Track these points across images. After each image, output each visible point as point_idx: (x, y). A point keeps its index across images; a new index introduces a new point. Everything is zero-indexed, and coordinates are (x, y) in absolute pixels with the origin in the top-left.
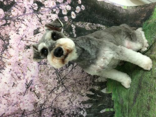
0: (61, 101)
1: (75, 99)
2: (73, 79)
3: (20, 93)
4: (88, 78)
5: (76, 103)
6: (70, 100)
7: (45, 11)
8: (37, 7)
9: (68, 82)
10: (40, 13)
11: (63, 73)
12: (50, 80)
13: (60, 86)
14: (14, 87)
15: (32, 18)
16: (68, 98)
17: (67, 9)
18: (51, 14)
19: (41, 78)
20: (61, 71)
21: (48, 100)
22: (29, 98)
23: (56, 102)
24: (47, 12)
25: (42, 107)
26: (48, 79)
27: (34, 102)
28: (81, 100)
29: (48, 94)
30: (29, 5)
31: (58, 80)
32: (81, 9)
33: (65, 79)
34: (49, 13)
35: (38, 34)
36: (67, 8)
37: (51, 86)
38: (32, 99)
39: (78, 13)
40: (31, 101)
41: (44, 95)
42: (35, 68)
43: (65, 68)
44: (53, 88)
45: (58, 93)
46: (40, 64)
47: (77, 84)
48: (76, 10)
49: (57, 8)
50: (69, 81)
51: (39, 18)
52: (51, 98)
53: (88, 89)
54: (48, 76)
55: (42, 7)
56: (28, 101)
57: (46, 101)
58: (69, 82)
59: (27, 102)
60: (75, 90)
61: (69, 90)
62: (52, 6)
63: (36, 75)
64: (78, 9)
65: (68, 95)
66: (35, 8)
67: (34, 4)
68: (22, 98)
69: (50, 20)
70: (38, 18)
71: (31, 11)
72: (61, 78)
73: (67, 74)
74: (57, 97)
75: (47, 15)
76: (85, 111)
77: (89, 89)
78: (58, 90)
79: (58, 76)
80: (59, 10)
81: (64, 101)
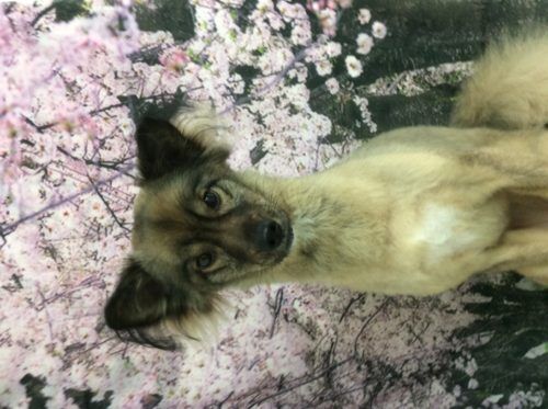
0: (382, 336)
1: (426, 325)
3: (260, 331)
5: (435, 338)
6: (411, 331)
7: (268, 86)
8: (242, 84)
10: (254, 99)
14: (240, 319)
15: (235, 119)
16: (402, 324)
17: (331, 55)
18: (285, 89)
21: (340, 339)
22: (288, 341)
23: (366, 342)
24: (273, 88)
25: (328, 362)
27: (303, 351)
29: (336, 323)
30: (219, 86)
32: (375, 40)
34: (280, 89)
35: (262, 161)
36: (329, 53)
37: (338, 298)
38: (297, 344)
39: (368, 55)
40: (294, 349)
41: (326, 326)
44: (346, 304)
45: (365, 314)
48: (357, 46)
49: (298, 64)
51: (255, 114)
52: (348, 332)
53: (466, 286)
55: (256, 77)
56: (285, 350)
57: (336, 343)
59: (285, 353)
62: (284, 65)
64: (364, 42)
65: (399, 315)
66: (239, 88)
67: (231, 79)
68: (267, 345)
69: (285, 107)
70: (251, 116)
71: (229, 102)
74: (365, 327)
75: (274, 95)
76: (469, 357)
78: (364, 307)
80: (306, 69)
81: (391, 334)
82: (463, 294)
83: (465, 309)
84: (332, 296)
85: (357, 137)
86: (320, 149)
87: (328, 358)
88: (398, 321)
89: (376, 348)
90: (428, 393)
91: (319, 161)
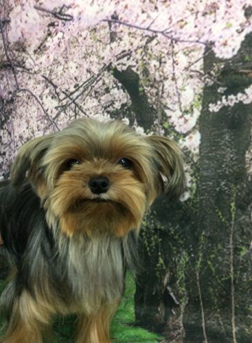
11: (89, 100)
12: (74, 66)
13: (60, 101)
19: (77, 40)
20: (96, 92)
21: (31, 76)
25: (18, 66)
26: (75, 60)
27: (25, 40)
29: (42, 73)
31: (74, 89)
33: (75, 111)
37: (59, 74)
38: (30, 34)
40: (26, 30)
41: (41, 63)
42: (101, 14)
43: (102, 102)
44: (54, 81)
46: (110, 22)
54: (82, 58)
56: (26, 22)
57: (29, 73)
59: (23, 21)
63: (84, 24)
72: (77, 97)
73: (88, 113)
79: (81, 86)
85: (206, 88)
86: (199, 45)
87: (20, 67)
91: (187, 44)
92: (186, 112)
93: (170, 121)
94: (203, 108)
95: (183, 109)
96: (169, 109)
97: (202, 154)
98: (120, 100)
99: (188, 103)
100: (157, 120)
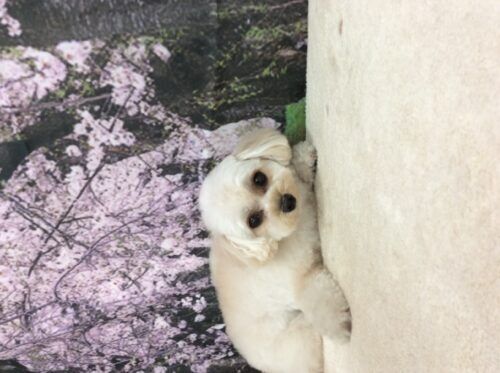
0: (90, 283)
1: (143, 270)
2: (107, 216)
4: (179, 199)
5: (155, 283)
6: (125, 276)
9: (90, 229)
12: (4, 234)
13: (59, 245)
16: (113, 272)
20: (37, 200)
21: (33, 290)
23: (70, 289)
28: (173, 272)
29: (24, 277)
33: (69, 222)
37: (21, 253)
41: (11, 282)
43: (50, 187)
44: (33, 258)
45: (60, 267)
47: (134, 228)
50: (92, 225)
52: (43, 283)
53: (193, 232)
57: (29, 294)
58: (95, 228)
60: (131, 245)
61: (109, 252)
65: (108, 264)
72: (49, 224)
73: (69, 204)
74: (64, 276)
76: (198, 296)
77: (195, 233)
78: (59, 259)
79: (31, 221)
81: (100, 282)
82: (189, 239)
83: (191, 253)
84: (10, 251)
88: (107, 269)
89: (82, 294)
90: (150, 328)
92: (33, 68)
93: (53, 89)
94: (19, 44)
95: (30, 73)
96: (35, 93)
97: (91, 35)
98: (43, 163)
99: (18, 67)
100: (57, 107)
